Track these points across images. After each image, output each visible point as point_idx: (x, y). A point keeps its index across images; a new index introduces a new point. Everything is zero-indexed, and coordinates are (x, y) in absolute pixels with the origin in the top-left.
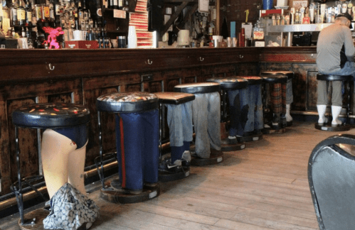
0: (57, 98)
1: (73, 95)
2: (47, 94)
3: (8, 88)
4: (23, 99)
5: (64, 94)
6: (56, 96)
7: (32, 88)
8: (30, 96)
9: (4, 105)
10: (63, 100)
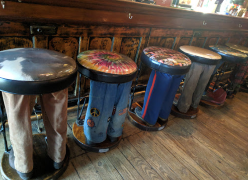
0: (129, 40)
1: (141, 39)
2: (122, 36)
3: (92, 27)
4: (103, 37)
5: (135, 38)
6: (129, 38)
7: (112, 30)
8: (109, 36)
9: (87, 40)
10: (133, 42)
